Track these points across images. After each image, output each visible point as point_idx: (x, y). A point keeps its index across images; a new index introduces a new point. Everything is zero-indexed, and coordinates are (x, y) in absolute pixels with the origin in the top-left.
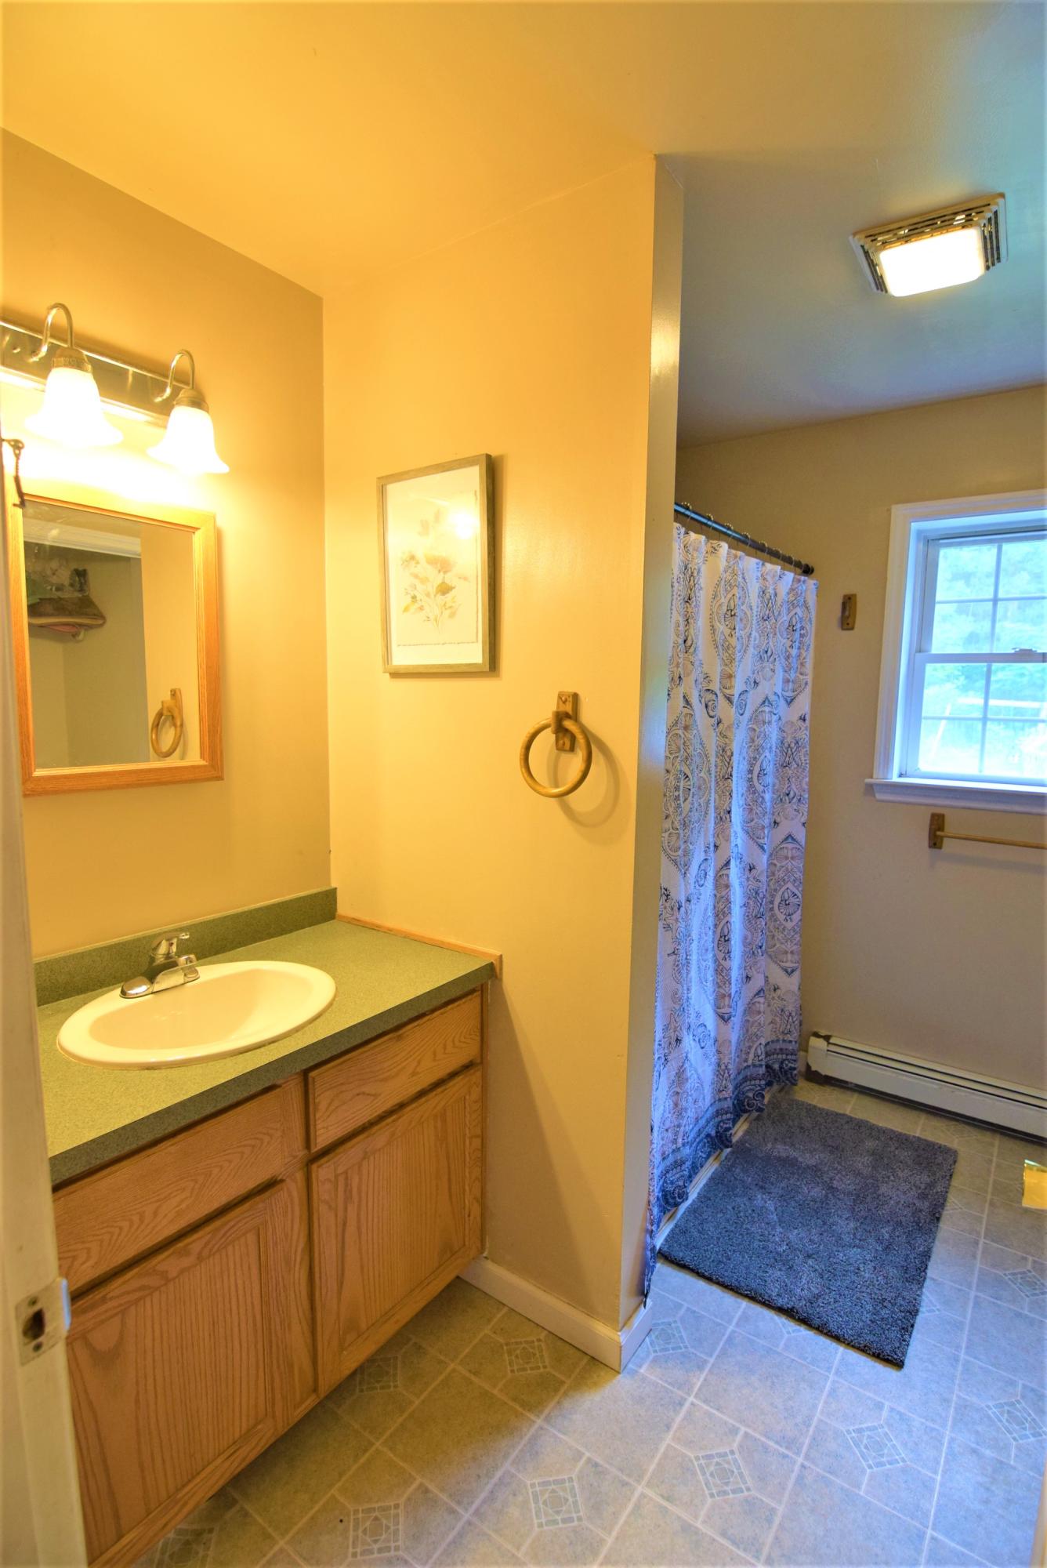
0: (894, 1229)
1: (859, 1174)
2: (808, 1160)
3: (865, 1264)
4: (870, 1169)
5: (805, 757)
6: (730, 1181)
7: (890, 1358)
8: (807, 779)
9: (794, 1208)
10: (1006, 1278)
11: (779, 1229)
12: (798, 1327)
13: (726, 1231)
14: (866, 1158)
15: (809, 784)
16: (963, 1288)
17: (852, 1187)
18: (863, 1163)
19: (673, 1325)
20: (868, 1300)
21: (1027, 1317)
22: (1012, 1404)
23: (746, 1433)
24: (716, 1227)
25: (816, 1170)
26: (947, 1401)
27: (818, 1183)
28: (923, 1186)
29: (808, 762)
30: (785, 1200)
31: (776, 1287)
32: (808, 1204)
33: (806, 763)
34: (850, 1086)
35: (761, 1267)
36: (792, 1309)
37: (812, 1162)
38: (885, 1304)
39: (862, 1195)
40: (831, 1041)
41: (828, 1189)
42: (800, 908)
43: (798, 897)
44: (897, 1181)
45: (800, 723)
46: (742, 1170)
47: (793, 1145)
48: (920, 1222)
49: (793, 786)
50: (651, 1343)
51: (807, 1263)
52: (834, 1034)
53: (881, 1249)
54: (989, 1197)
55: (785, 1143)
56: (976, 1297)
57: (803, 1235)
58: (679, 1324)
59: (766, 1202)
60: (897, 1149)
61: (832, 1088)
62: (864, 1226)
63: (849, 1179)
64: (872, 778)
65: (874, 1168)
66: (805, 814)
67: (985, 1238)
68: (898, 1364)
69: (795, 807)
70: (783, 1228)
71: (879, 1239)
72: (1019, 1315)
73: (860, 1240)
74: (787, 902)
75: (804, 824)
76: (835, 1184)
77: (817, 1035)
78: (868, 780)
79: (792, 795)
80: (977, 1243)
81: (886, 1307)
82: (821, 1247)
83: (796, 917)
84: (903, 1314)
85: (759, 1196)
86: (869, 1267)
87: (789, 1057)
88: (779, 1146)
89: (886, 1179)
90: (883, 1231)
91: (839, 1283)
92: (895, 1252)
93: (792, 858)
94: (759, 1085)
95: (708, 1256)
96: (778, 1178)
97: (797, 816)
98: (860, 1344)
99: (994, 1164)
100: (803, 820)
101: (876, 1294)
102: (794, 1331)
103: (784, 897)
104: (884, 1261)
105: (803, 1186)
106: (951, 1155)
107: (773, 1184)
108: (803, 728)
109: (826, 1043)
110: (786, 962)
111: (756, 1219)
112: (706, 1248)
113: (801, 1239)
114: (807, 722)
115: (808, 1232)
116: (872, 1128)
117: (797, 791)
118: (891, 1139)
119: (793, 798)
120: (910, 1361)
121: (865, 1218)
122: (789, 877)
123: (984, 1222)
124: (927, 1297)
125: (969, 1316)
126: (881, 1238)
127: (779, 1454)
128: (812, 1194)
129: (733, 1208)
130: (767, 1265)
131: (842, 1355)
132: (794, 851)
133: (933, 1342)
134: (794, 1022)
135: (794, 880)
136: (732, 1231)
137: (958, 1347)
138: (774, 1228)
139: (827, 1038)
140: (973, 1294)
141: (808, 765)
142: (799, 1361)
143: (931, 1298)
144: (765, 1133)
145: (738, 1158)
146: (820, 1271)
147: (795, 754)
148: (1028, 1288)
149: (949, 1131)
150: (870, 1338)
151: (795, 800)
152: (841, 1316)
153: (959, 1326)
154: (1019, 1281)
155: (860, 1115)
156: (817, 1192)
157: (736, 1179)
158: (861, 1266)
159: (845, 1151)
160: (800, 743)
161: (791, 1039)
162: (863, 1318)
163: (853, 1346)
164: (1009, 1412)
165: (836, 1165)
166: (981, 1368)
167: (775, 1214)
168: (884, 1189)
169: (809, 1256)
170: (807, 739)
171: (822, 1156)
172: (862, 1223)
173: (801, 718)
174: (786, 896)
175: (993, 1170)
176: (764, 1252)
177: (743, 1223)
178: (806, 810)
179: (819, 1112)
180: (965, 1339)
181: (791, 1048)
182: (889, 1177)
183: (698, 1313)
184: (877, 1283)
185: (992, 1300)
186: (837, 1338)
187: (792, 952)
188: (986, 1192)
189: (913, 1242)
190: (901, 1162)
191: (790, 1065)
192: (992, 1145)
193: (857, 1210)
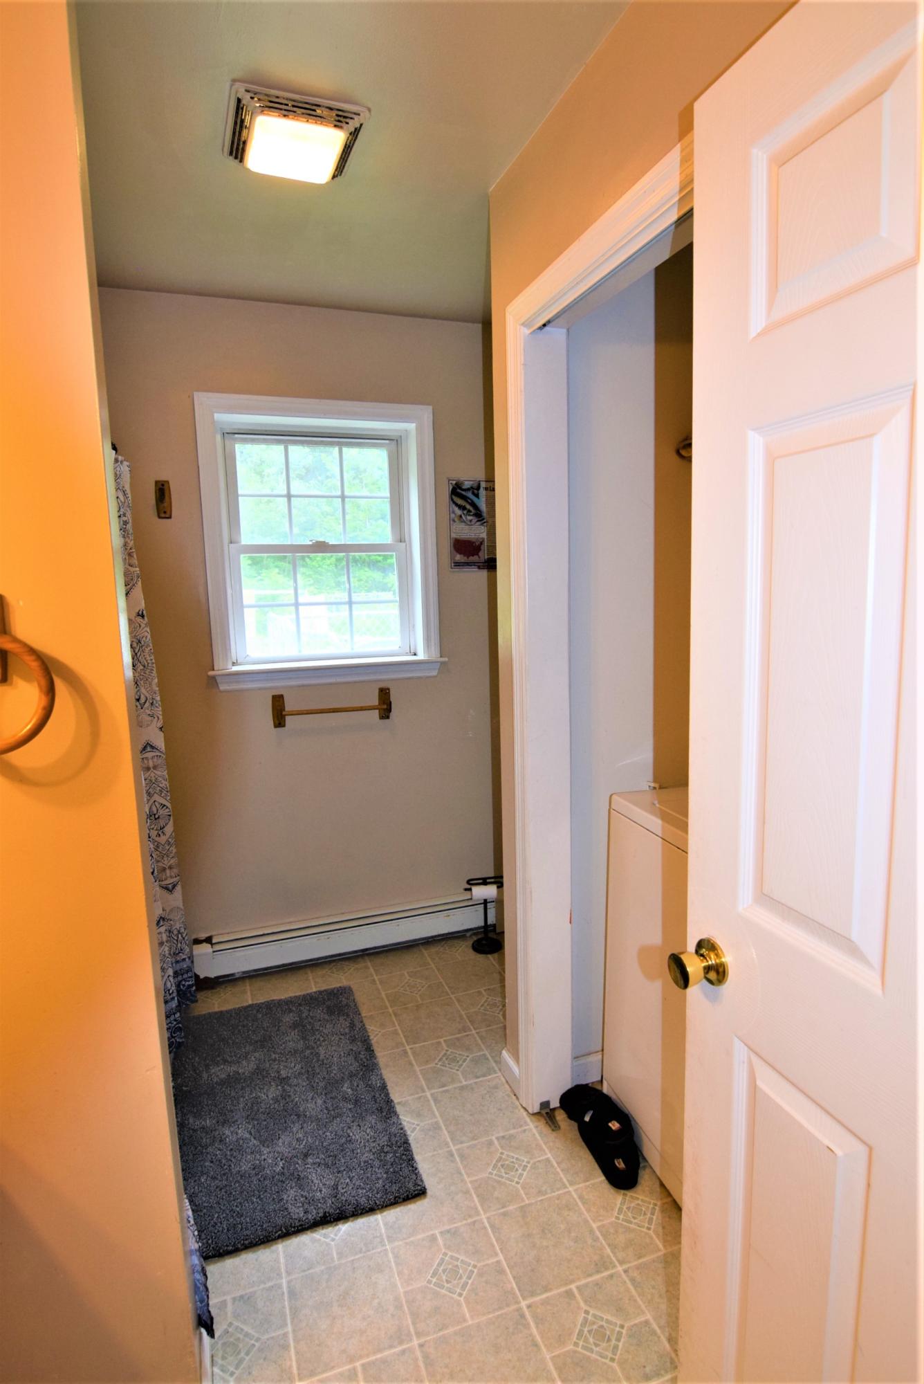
0: (351, 1082)
1: (296, 1051)
2: (246, 1067)
3: (350, 1128)
4: (302, 1041)
5: (150, 656)
6: (191, 1136)
7: (416, 1192)
8: (156, 680)
9: (265, 1120)
10: (438, 1066)
11: (265, 1151)
12: (337, 1227)
13: (221, 1190)
14: (293, 1034)
15: (159, 685)
16: (420, 1095)
17: (298, 1067)
18: (292, 1040)
19: (230, 1330)
20: (372, 1157)
21: (467, 1086)
22: (500, 1159)
23: (363, 1365)
24: (209, 1194)
25: (259, 1072)
26: (467, 1192)
27: (270, 1082)
28: (347, 1030)
29: (153, 661)
30: (253, 1119)
31: (299, 1207)
32: (274, 1108)
33: (153, 663)
34: (237, 976)
35: (274, 1199)
36: (325, 1216)
37: (252, 1066)
38: (386, 1150)
39: (310, 1070)
40: (214, 941)
41: (281, 1083)
42: (172, 818)
43: (167, 807)
44: (326, 1038)
45: (139, 619)
46: (195, 1117)
47: (225, 1061)
48: (364, 1063)
49: (143, 690)
50: (222, 1371)
51: (308, 1164)
52: (213, 933)
53: (352, 1106)
54: (390, 1010)
55: (217, 1064)
56: (432, 1095)
57: (287, 1140)
58: (236, 1323)
59: (237, 1133)
60: (310, 1011)
61: (223, 987)
62: (328, 1096)
63: (291, 1062)
64: (213, 670)
65: (304, 1038)
66: (161, 717)
67: (408, 1045)
68: (421, 1193)
69: (148, 712)
70: (268, 1147)
71: (346, 1098)
72: (462, 1088)
73: (334, 1110)
74: (157, 816)
75: (161, 728)
76: (284, 1073)
77: (197, 942)
78: (211, 673)
79: (142, 700)
80: (405, 1052)
81: (387, 1152)
82: (310, 1140)
83: (169, 829)
84: (402, 1148)
85: (227, 1132)
86: (354, 1128)
87: (185, 976)
88: (213, 1071)
89: (318, 1043)
90: (345, 1088)
91: (343, 1161)
92: (364, 1101)
93: (155, 767)
94: (175, 1020)
95: (221, 1229)
96: (232, 1101)
97: (152, 721)
98: (390, 1200)
99: (378, 982)
100: (160, 725)
101: (374, 1147)
102: (336, 1235)
103: (153, 811)
104: (361, 1114)
105: (259, 1094)
106: (345, 991)
107: (232, 1111)
108: (143, 625)
109: (210, 945)
110: (166, 879)
111: (240, 1156)
112: (212, 1222)
113: (290, 1145)
114: (146, 618)
115: (291, 1134)
116: (279, 1003)
117: (148, 695)
118: (300, 1005)
119: (145, 703)
120: (429, 1181)
121: (326, 1088)
122: (154, 788)
123: (400, 1032)
124: (405, 1120)
125: (437, 1113)
126: (347, 1096)
127: (398, 1355)
128: (270, 1097)
129: (212, 1162)
130: (278, 1192)
131: (383, 1220)
132: (155, 760)
133: (431, 1154)
134: (184, 939)
135: (160, 791)
136: (226, 1185)
137: (447, 1144)
138: (260, 1153)
139: (209, 940)
140: (428, 1094)
141: (154, 665)
142: (357, 1257)
143: (407, 1120)
144: (193, 1066)
145: (183, 1107)
146: (323, 1162)
147: (138, 654)
148: (454, 1064)
149: (333, 973)
150: (395, 1188)
151: (147, 704)
152: (363, 1188)
153: (436, 1127)
154: (446, 1062)
155: (261, 999)
156: (273, 1091)
157: (195, 1131)
158: (349, 1131)
159: (272, 1038)
160: (143, 643)
161: (184, 957)
162: (379, 1175)
163: (386, 1206)
164: (502, 1166)
165: (273, 1056)
166: (468, 1147)
167: (252, 1139)
168: (322, 1051)
169: (306, 1155)
170: (149, 637)
171: (257, 1054)
172: (326, 1094)
173: (139, 615)
174: (154, 809)
175: (380, 987)
176: (267, 1182)
177: (230, 1170)
178: (161, 713)
179: (229, 1015)
180: (446, 1132)
181: (185, 966)
182: (319, 1040)
183: (246, 1294)
184: (369, 1137)
185: (441, 1090)
186: (371, 1210)
187: (170, 868)
188: (386, 1008)
189: (370, 1083)
190: (320, 1020)
191: (187, 983)
192: (367, 967)
193: (315, 1085)
